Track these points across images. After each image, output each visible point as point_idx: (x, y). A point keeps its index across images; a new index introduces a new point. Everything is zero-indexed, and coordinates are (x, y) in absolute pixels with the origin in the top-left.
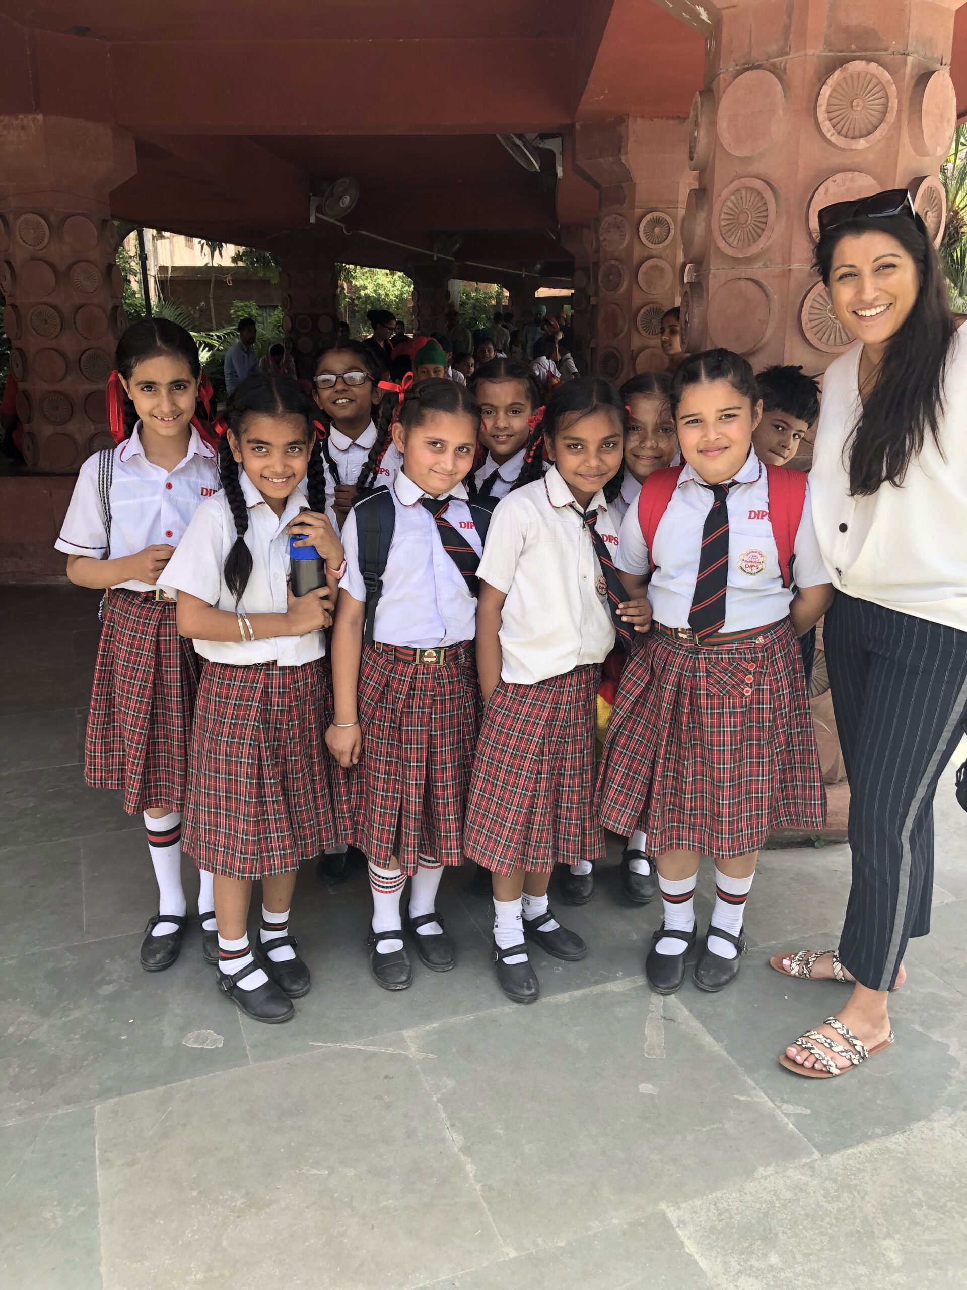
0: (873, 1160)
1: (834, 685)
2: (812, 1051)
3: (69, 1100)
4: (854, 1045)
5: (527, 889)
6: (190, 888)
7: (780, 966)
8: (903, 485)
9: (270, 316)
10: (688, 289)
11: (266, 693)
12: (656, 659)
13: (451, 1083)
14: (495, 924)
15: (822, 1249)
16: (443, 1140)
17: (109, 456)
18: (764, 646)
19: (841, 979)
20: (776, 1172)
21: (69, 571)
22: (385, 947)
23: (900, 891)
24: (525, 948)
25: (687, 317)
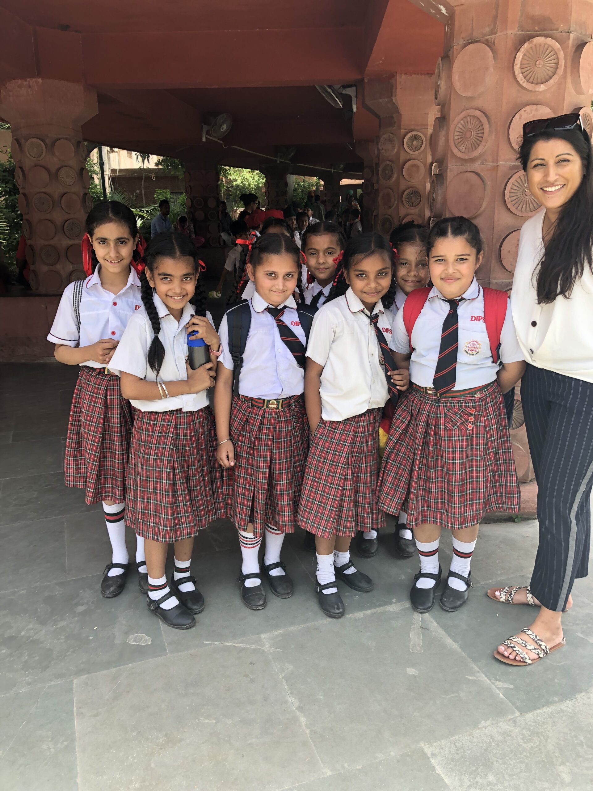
0: (552, 717)
1: (528, 421)
2: (514, 649)
3: (58, 676)
4: (540, 645)
5: (337, 548)
6: (131, 547)
7: (493, 595)
8: (570, 297)
9: (178, 198)
10: (435, 178)
11: (176, 428)
12: (413, 406)
13: (290, 667)
14: (317, 569)
15: (521, 772)
16: (286, 702)
17: (80, 284)
18: (480, 398)
19: (532, 604)
20: (493, 724)
21: (56, 354)
22: (250, 583)
23: (570, 549)
24: (336, 584)
25: (434, 195)
